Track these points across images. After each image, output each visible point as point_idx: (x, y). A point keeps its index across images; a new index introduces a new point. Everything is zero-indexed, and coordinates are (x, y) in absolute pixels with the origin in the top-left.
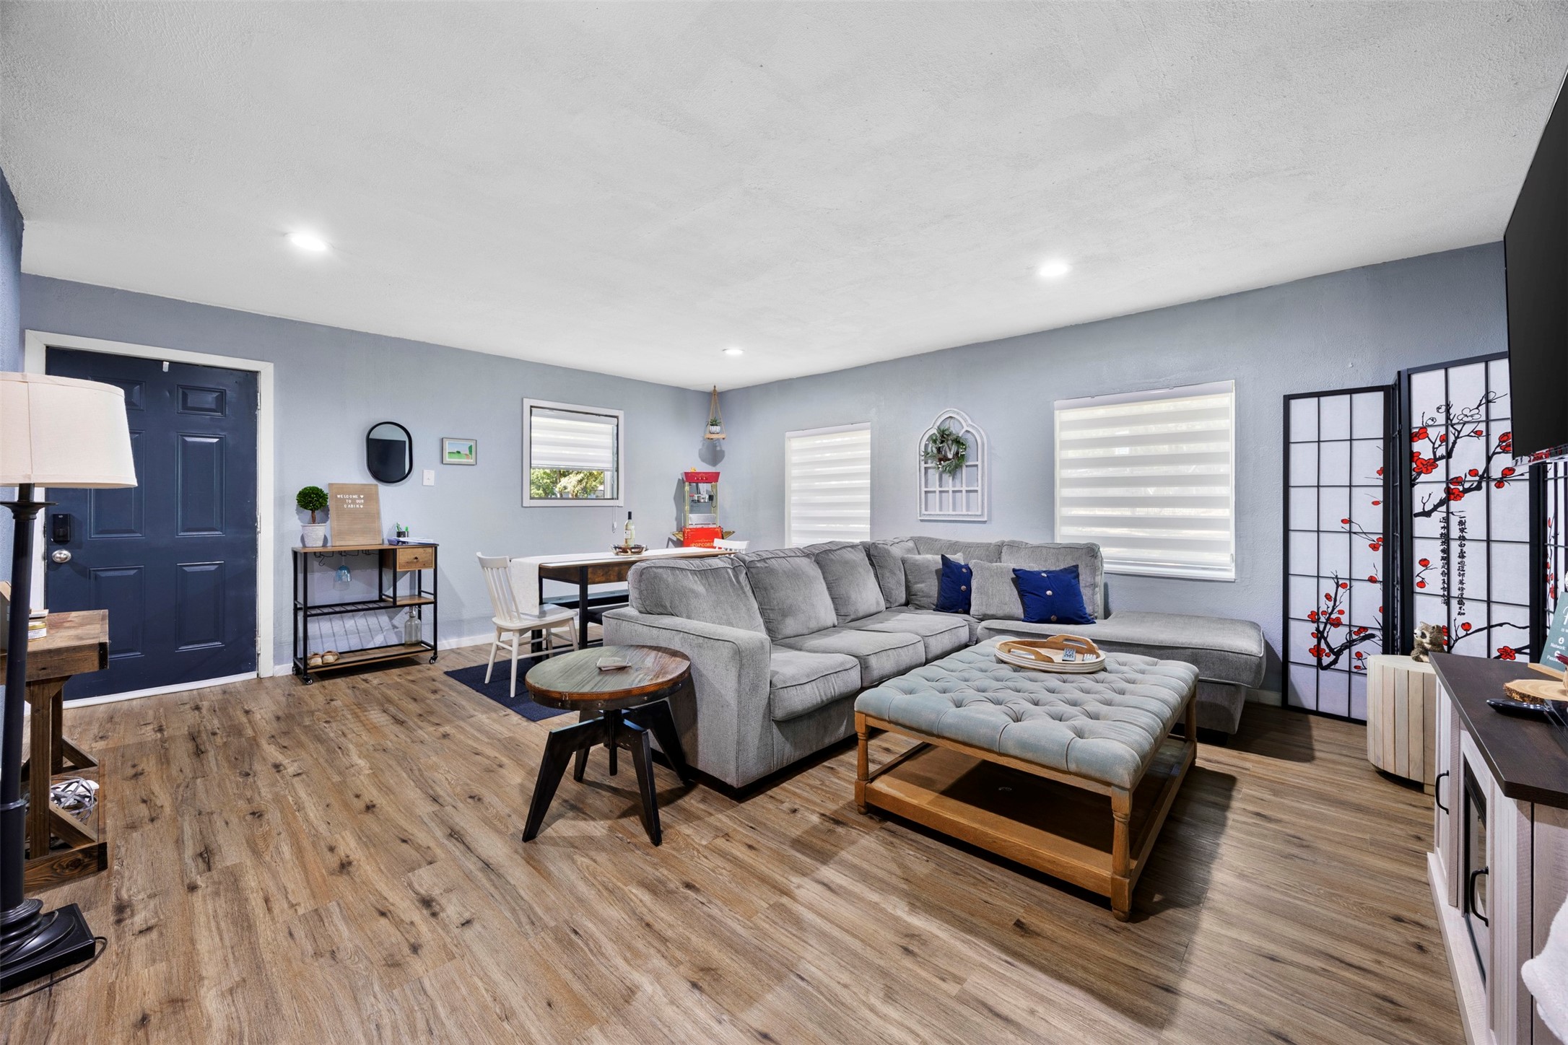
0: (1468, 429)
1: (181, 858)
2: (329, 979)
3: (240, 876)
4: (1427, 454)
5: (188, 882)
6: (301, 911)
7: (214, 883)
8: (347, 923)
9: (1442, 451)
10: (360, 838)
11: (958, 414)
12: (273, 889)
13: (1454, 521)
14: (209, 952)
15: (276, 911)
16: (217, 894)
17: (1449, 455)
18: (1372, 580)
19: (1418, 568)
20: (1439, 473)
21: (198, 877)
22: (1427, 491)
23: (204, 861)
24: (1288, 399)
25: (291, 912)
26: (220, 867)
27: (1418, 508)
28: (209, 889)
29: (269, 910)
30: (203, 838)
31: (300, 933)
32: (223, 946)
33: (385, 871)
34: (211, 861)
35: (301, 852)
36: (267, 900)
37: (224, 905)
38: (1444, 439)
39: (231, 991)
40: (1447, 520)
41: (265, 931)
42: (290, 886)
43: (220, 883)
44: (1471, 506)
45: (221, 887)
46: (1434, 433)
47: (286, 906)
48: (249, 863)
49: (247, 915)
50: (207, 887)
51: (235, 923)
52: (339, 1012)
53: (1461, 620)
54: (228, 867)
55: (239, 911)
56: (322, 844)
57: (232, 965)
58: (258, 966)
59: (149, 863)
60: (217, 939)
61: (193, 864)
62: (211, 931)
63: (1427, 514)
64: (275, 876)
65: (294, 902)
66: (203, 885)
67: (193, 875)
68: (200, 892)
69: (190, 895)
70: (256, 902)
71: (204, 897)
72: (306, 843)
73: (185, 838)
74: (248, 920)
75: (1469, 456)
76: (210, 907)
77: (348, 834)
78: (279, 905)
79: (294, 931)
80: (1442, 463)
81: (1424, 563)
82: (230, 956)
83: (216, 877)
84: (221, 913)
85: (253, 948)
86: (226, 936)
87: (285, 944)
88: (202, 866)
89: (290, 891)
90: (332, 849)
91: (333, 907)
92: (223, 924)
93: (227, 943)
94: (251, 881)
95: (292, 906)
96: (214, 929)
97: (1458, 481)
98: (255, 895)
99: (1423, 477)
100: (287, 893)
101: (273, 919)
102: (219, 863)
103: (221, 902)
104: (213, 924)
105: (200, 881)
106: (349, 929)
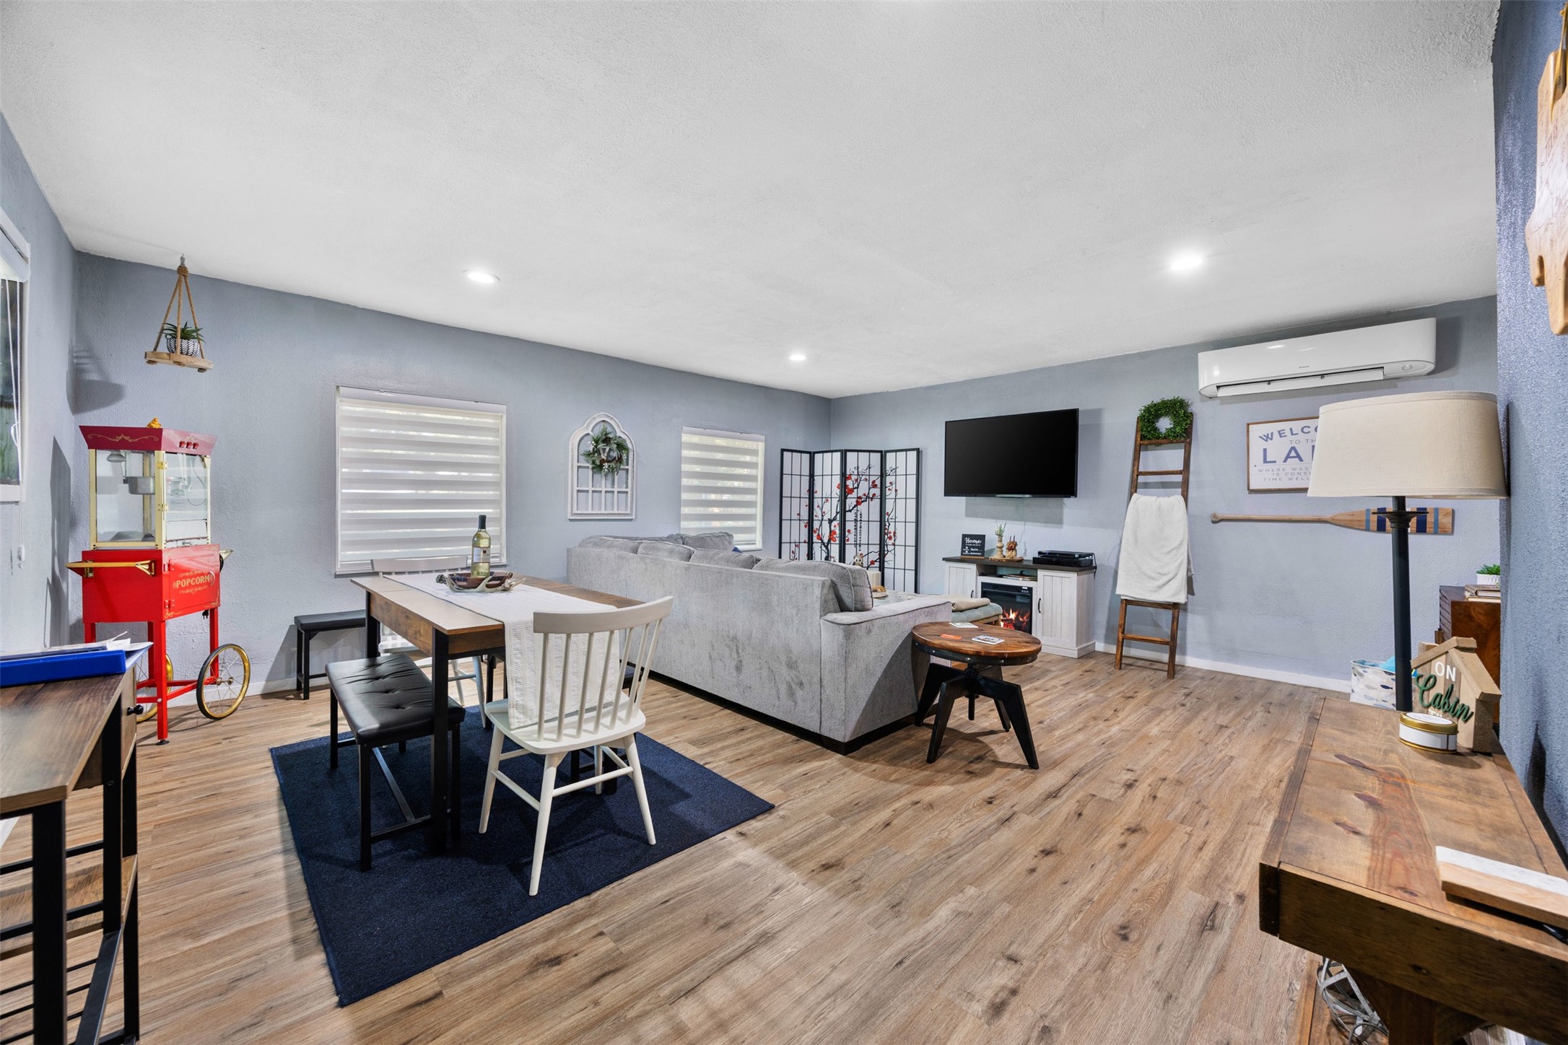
0: (863, 477)
1: (1232, 938)
2: (1210, 797)
3: (1200, 879)
4: (851, 487)
5: (1241, 907)
6: (1189, 829)
7: (1222, 889)
8: (1176, 806)
9: (856, 485)
10: (1096, 837)
11: (611, 418)
12: (1191, 851)
13: (859, 513)
14: (1257, 848)
15: (1202, 839)
16: (1227, 879)
17: (858, 488)
18: (805, 542)
19: (847, 533)
20: (854, 494)
21: (1230, 905)
22: (851, 502)
23: (1215, 917)
24: (783, 451)
25: (1194, 832)
26: (1208, 899)
27: (847, 509)
28: (1230, 887)
29: (1205, 843)
30: (1195, 949)
31: (1202, 820)
32: (1247, 845)
33: (1119, 811)
34: (1209, 911)
35: (1143, 861)
36: (1201, 849)
37: (1229, 867)
38: (857, 480)
39: (1258, 824)
40: (856, 514)
41: (1217, 836)
42: (1178, 846)
43: (1219, 885)
44: (863, 507)
45: (1220, 881)
46: (854, 478)
47: (1193, 838)
48: (1185, 883)
49: (1220, 850)
50: (1230, 890)
51: (1231, 852)
52: (1219, 788)
53: (860, 553)
54: (1203, 894)
55: (1222, 856)
56: (1122, 854)
57: (1249, 834)
58: (1237, 824)
59: (1262, 962)
60: (1248, 851)
61: (1226, 921)
62: (1249, 858)
63: (850, 511)
64: (1179, 860)
65: (1187, 836)
66: (1231, 893)
67: (1232, 910)
68: (1237, 890)
69: (1246, 894)
70: (1208, 853)
71: (1237, 884)
72: (1130, 865)
73: (1210, 967)
74: (1222, 847)
75: (864, 488)
76: (1239, 873)
77: (1097, 846)
78: (1196, 841)
79: (1204, 824)
80: (855, 490)
81: (849, 531)
82: (1247, 837)
83: (1217, 893)
84: (1235, 863)
85: (1232, 832)
86: (1242, 849)
87: (1214, 822)
88: (1220, 913)
89: (1182, 844)
90: (1123, 846)
91: (1171, 817)
92: (1239, 856)
93: (1244, 845)
94: (1198, 869)
95: (1190, 835)
96: (1246, 858)
97: (860, 498)
98: (1204, 858)
99: (849, 496)
100: (1184, 844)
101: (1208, 836)
102: (1207, 902)
103: (1228, 871)
104: (1245, 861)
105: (1231, 899)
106: (1179, 803)
